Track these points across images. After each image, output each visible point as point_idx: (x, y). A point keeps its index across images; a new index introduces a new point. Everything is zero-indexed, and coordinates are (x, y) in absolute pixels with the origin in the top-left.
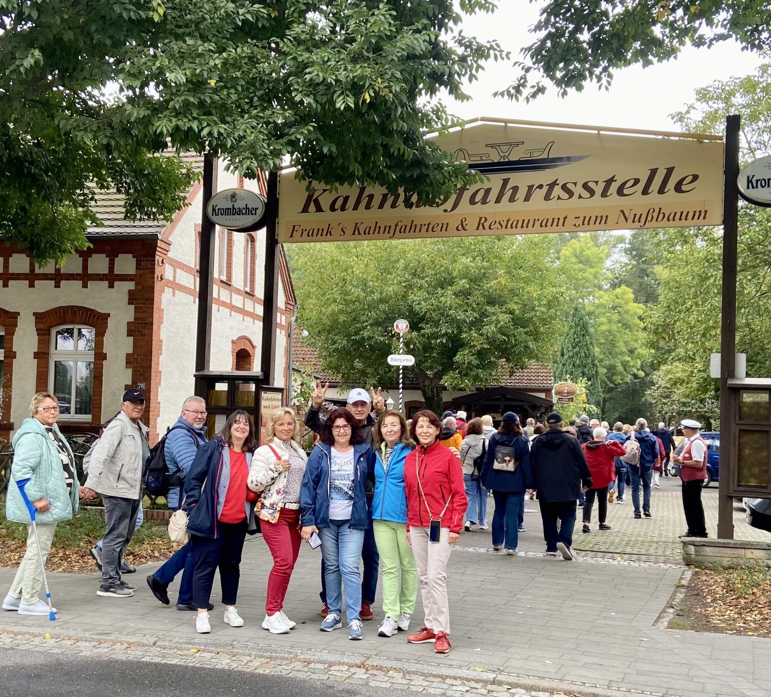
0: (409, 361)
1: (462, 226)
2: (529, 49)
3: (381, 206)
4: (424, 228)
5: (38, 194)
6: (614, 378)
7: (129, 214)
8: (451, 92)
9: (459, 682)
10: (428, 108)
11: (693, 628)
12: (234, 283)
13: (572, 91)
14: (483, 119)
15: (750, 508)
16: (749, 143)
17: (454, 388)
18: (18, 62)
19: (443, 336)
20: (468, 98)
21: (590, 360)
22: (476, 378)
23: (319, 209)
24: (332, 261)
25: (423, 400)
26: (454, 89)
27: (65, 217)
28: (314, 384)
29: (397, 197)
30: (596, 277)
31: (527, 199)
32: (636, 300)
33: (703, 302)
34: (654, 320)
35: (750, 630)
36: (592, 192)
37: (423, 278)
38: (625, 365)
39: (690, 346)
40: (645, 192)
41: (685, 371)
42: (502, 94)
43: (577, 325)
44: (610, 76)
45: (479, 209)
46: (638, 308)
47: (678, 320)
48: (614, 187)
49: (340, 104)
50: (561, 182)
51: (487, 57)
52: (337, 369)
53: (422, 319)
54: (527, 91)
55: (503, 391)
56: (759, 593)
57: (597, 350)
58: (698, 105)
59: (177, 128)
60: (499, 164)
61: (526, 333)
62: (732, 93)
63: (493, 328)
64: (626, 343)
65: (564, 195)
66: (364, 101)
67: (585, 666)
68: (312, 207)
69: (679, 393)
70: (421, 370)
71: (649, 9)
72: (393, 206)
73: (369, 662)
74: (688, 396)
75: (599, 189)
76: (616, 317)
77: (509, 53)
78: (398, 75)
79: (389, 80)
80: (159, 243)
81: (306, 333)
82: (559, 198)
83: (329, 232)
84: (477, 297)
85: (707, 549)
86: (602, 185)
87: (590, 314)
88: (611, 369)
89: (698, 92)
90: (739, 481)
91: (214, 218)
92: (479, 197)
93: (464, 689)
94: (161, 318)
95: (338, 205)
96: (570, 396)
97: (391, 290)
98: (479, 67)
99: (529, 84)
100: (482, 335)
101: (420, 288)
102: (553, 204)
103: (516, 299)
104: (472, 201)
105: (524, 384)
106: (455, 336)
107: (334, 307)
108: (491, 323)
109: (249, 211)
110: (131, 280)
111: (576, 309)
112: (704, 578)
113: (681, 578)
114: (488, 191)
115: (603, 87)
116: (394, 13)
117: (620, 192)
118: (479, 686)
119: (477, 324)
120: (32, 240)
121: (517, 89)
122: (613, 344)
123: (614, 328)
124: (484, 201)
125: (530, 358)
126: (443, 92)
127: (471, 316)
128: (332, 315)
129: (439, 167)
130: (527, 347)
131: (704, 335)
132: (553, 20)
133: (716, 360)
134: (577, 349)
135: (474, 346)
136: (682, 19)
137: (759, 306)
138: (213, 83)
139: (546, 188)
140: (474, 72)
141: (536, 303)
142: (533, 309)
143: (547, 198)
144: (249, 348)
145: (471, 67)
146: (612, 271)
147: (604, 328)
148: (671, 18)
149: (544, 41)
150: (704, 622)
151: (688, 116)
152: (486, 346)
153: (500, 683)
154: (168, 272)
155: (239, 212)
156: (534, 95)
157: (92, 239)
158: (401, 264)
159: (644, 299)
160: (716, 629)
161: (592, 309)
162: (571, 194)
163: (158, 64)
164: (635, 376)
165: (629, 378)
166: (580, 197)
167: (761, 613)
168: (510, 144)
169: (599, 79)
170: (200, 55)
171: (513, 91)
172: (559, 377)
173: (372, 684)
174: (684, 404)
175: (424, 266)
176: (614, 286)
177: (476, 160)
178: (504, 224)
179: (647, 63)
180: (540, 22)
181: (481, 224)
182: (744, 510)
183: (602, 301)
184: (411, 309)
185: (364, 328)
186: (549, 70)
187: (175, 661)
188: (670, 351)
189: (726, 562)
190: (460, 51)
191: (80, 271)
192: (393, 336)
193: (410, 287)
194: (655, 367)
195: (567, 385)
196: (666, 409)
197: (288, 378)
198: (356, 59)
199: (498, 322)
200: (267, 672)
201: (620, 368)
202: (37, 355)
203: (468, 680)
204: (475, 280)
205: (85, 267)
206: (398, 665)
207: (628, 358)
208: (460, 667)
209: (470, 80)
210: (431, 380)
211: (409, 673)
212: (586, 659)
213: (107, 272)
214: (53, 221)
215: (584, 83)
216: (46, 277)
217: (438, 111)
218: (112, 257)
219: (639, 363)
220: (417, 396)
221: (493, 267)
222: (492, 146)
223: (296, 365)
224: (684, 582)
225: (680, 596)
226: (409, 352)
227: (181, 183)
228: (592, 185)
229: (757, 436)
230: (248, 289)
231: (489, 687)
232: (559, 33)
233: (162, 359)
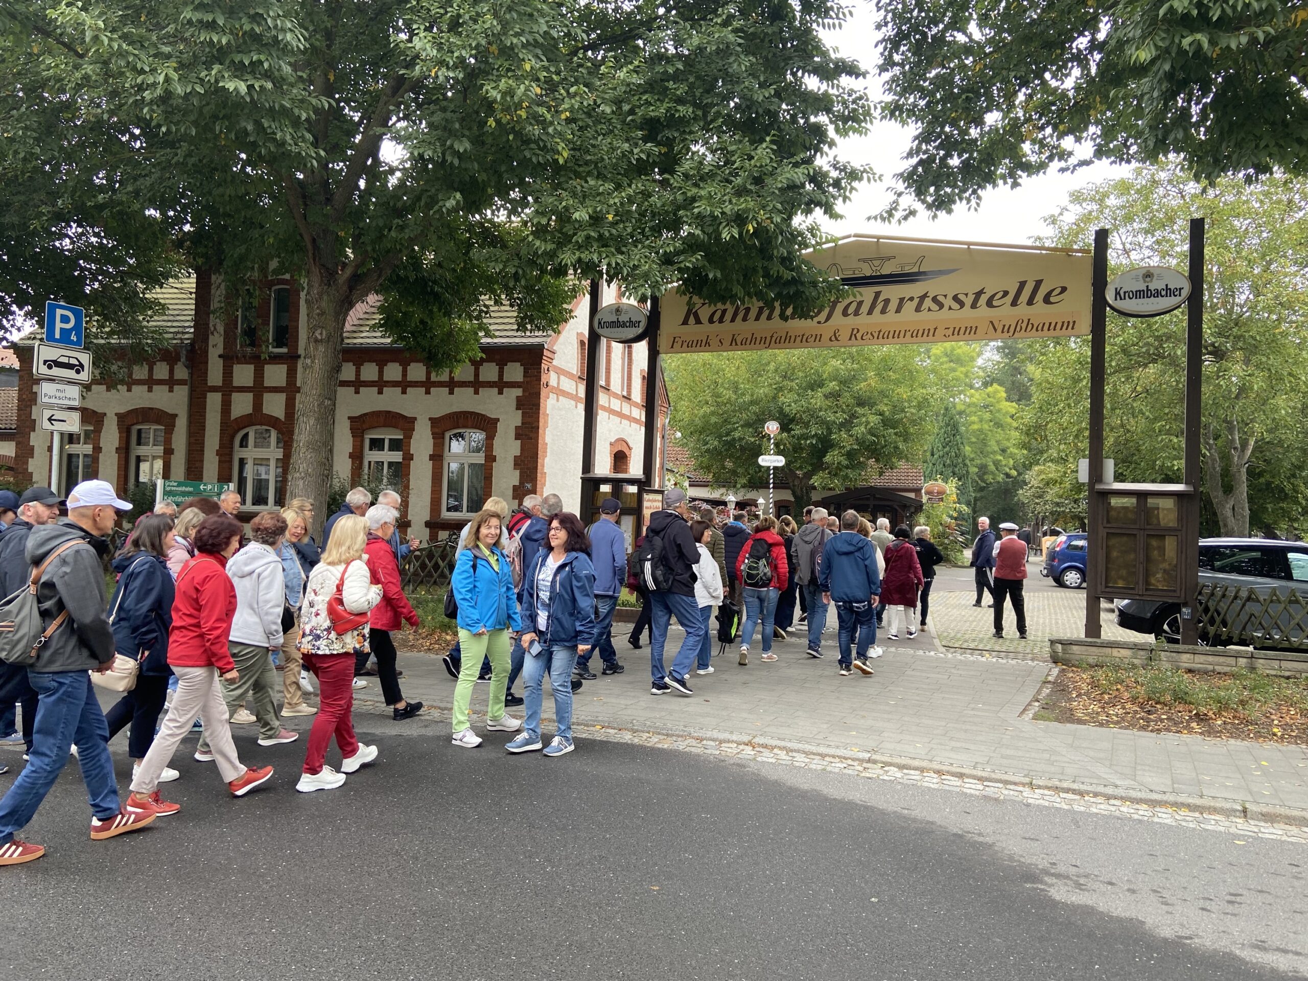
0: (780, 461)
1: (835, 337)
2: (901, 175)
3: (757, 319)
4: (799, 339)
5: (440, 311)
6: (986, 477)
7: (521, 327)
8: (825, 213)
9: (837, 760)
10: (803, 227)
11: (1057, 720)
12: (612, 388)
13: (942, 214)
14: (855, 236)
15: (1119, 610)
16: (1124, 244)
17: (824, 488)
18: (441, 204)
19: (813, 437)
20: (841, 217)
21: (960, 460)
22: (846, 477)
23: (698, 321)
24: (704, 365)
25: (793, 499)
26: (829, 210)
27: (461, 329)
28: (686, 484)
29: (772, 309)
30: (966, 376)
31: (898, 311)
32: (1008, 399)
33: (1076, 404)
34: (1026, 421)
35: (1113, 723)
36: (962, 304)
37: (792, 381)
38: (997, 463)
39: (1062, 447)
40: (1014, 303)
41: (1057, 471)
42: (875, 218)
43: (947, 425)
44: (979, 198)
45: (851, 321)
46: (1011, 407)
47: (1051, 421)
48: (984, 299)
49: (725, 235)
50: (931, 295)
51: (861, 179)
52: (708, 469)
53: (792, 420)
54: (898, 215)
55: (872, 491)
56: (1122, 689)
57: (967, 449)
58: (1071, 207)
59: (580, 260)
60: (871, 277)
61: (896, 434)
62: (1106, 195)
63: (863, 429)
64: (998, 442)
65: (935, 307)
66: (748, 231)
67: (953, 749)
68: (692, 320)
69: (1052, 493)
70: (790, 470)
71: (1019, 128)
72: (769, 318)
73: (756, 740)
74: (1061, 497)
75: (968, 301)
76: (987, 416)
77: (881, 175)
78: (779, 206)
79: (771, 212)
80: (545, 353)
81: (679, 435)
82: (929, 310)
83: (707, 343)
84: (847, 398)
85: (1075, 648)
86: (971, 297)
87: (960, 413)
88: (983, 468)
89: (1072, 195)
90: (1107, 582)
91: (600, 331)
92: (851, 310)
93: (842, 766)
94: (546, 422)
95: (717, 317)
96: (940, 495)
97: (762, 392)
98: (852, 188)
99: (900, 208)
100: (851, 436)
101: (791, 390)
102: (924, 315)
103: (885, 400)
104: (845, 313)
105: (893, 484)
106: (825, 437)
107: (707, 409)
108: (861, 424)
109: (633, 324)
110: (519, 387)
111: (946, 409)
112: (1071, 675)
113: (1048, 675)
114: (860, 304)
115: (972, 209)
116: (775, 147)
117: (989, 304)
118: (855, 763)
119: (847, 425)
120: (430, 351)
121: (890, 214)
122: (984, 442)
123: (986, 426)
124: (856, 313)
125: (900, 459)
126: (818, 212)
127: (841, 417)
128: (704, 417)
129: (814, 284)
130: (896, 448)
131: (1077, 436)
132: (924, 147)
133: (1084, 465)
134: (947, 449)
135: (844, 447)
136: (1051, 136)
137: (1132, 407)
138: (610, 217)
139: (916, 301)
140: (847, 193)
141: (906, 404)
142: (903, 411)
143: (918, 309)
144: (626, 450)
145: (845, 189)
146: (984, 369)
147: (975, 427)
148: (1040, 136)
149: (915, 168)
150: (1068, 715)
151: (1061, 218)
152: (856, 447)
153: (875, 762)
154: (552, 378)
155: (623, 325)
156: (906, 218)
157: (485, 349)
158: (772, 366)
159: (1017, 397)
160: (1080, 722)
161: (963, 408)
162: (941, 306)
163: (564, 204)
164: (1008, 475)
165: (1001, 478)
166: (950, 308)
167: (1124, 708)
168: (881, 259)
169: (969, 201)
170: (599, 194)
171: (885, 215)
172: (929, 477)
173: (759, 759)
174: (1057, 504)
175: (794, 368)
176: (986, 384)
177: (849, 274)
178: (876, 335)
179: (1015, 185)
180: (911, 149)
181: (853, 335)
182: (1112, 611)
183: (974, 400)
184: (781, 411)
185: (735, 429)
186: (920, 193)
187: (584, 736)
188: (1042, 452)
189: (1091, 660)
190: (834, 174)
191: (472, 379)
192: (764, 437)
193: (781, 389)
194: (1027, 467)
195: (938, 484)
196: (1038, 508)
197: (662, 479)
198: (740, 192)
199: (868, 423)
200: (666, 746)
201: (992, 467)
202: (432, 457)
203: (846, 759)
204: (845, 382)
205: (477, 375)
206: (782, 744)
207: (1001, 458)
208: (838, 747)
209: (844, 201)
210: (801, 480)
211: (792, 751)
212: (953, 744)
213: (496, 379)
214: (450, 334)
215: (953, 207)
216: (441, 384)
217: (812, 230)
218: (501, 365)
219: (1011, 462)
220: (787, 495)
221: (863, 369)
222: (864, 261)
223: (670, 465)
224: (1050, 678)
225: (1046, 691)
226: (779, 453)
227: (568, 296)
228: (961, 297)
229: (1125, 539)
230: (625, 393)
231: (865, 765)
232: (932, 159)
233: (547, 460)
